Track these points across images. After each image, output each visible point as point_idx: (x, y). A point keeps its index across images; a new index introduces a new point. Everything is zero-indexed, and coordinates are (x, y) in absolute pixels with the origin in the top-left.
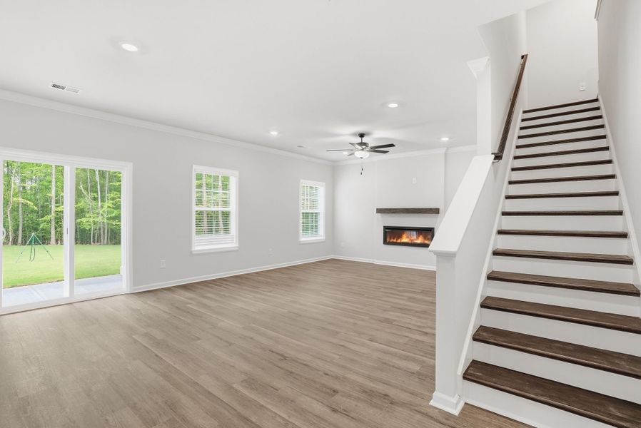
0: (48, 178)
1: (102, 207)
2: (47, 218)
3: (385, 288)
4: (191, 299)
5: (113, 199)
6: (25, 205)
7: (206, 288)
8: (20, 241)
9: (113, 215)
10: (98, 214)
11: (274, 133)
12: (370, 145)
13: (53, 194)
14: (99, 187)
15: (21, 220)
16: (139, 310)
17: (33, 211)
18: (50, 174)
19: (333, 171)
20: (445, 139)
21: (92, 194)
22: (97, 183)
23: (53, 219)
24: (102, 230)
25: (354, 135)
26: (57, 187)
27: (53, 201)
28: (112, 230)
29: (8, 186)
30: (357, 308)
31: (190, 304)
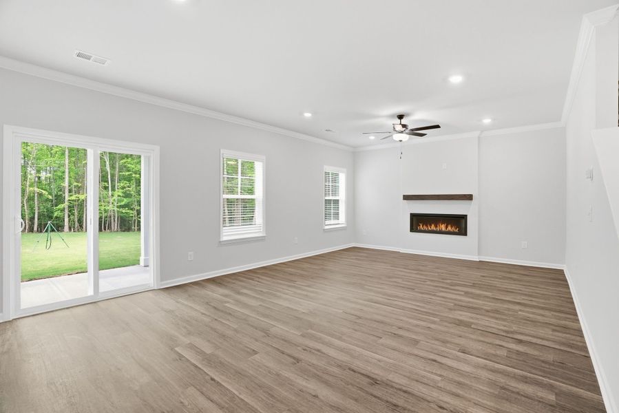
0: (62, 169)
1: (112, 195)
2: (61, 206)
3: (432, 281)
4: (226, 296)
5: (123, 188)
6: (40, 195)
7: (237, 282)
8: (35, 229)
9: (123, 203)
10: (109, 203)
11: (308, 115)
12: (410, 127)
13: (66, 184)
14: (109, 177)
15: (36, 208)
16: (173, 311)
17: (47, 200)
18: (64, 165)
19: (355, 157)
20: (487, 121)
21: (103, 183)
22: (107, 173)
23: (66, 207)
24: (112, 218)
25: (392, 116)
26: (70, 177)
27: (67, 191)
28: (122, 218)
29: (25, 177)
30: (418, 306)
31: (228, 302)
